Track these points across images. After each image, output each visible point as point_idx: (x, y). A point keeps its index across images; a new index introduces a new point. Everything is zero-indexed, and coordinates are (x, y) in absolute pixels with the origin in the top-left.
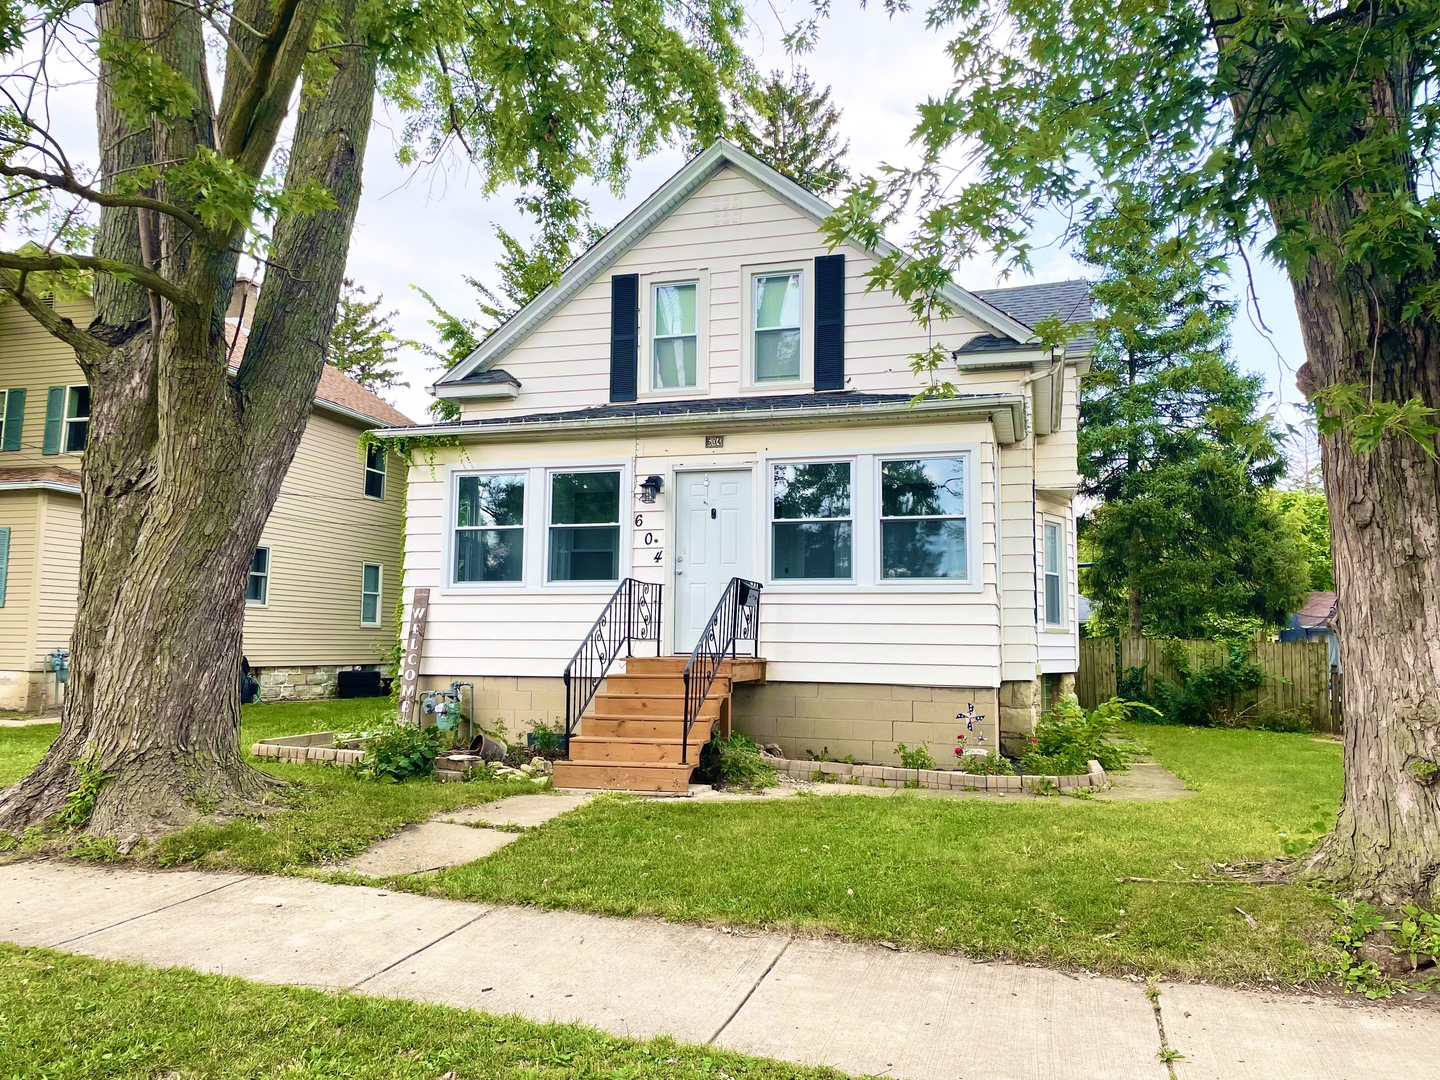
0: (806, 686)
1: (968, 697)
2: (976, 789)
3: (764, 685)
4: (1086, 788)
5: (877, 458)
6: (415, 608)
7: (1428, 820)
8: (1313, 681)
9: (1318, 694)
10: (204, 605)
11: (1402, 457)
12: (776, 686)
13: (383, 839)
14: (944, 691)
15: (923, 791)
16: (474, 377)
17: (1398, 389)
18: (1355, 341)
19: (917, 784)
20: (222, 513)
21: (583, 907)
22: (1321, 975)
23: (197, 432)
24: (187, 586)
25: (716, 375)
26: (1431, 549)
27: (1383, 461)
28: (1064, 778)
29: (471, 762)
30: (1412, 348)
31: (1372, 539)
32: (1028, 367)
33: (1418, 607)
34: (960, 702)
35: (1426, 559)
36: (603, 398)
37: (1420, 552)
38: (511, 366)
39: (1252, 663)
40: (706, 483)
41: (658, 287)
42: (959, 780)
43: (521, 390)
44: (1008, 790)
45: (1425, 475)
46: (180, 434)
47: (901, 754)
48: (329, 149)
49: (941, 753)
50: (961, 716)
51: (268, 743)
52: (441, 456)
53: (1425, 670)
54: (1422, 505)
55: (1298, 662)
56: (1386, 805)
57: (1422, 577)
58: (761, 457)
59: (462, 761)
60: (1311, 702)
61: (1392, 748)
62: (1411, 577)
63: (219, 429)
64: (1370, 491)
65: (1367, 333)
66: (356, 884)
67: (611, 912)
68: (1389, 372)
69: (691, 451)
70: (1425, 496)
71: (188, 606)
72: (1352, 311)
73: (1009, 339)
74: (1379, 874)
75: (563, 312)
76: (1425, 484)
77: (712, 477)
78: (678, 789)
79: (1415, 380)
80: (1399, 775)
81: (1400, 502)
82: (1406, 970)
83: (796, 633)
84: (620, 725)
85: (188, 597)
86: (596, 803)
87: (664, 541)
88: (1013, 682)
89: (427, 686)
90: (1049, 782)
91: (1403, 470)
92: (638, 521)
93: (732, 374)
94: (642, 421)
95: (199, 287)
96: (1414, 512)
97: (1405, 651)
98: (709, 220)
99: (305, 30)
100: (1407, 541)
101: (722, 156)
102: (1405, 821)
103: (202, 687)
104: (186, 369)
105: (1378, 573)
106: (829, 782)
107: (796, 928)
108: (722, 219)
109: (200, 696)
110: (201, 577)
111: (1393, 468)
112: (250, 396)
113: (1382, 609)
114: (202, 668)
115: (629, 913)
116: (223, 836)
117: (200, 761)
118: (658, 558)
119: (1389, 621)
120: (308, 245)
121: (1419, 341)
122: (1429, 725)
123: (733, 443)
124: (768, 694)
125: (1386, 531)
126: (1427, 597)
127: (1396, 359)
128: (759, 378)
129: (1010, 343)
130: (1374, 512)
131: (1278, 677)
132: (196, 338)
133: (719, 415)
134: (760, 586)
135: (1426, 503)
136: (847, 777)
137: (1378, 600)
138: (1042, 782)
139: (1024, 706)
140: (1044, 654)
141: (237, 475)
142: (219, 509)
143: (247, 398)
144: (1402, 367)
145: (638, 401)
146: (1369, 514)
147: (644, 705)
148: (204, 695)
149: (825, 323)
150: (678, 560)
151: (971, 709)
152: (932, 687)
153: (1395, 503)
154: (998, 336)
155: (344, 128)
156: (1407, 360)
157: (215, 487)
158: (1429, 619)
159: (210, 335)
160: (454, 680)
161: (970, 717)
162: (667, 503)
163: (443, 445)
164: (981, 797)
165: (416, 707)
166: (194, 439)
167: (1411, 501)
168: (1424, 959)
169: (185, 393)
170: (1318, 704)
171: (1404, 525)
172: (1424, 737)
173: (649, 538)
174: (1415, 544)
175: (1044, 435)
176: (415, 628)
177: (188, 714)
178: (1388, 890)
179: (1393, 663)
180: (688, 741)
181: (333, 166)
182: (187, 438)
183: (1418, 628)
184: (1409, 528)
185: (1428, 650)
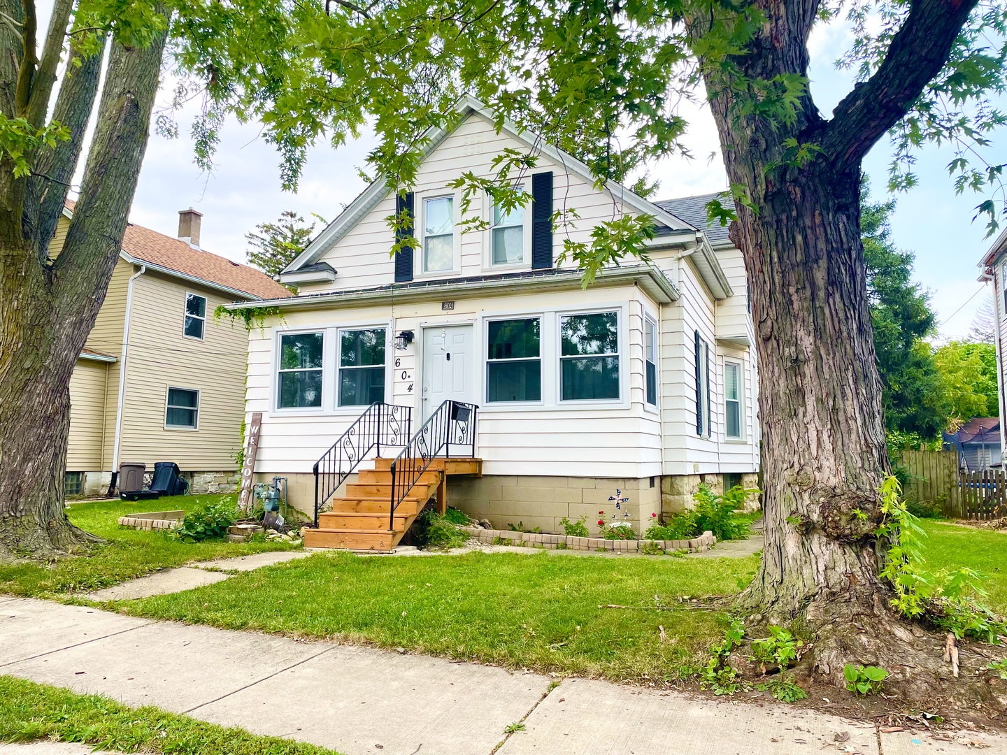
0: (509, 478)
1: (620, 485)
2: (605, 550)
3: (480, 478)
4: (685, 550)
5: (558, 314)
6: (252, 426)
7: (806, 562)
8: (947, 479)
9: (950, 490)
10: (26, 416)
11: (789, 285)
12: (489, 478)
13: (137, 577)
14: (604, 481)
15: (569, 551)
16: (306, 267)
17: (785, 233)
18: (757, 200)
19: (565, 546)
20: (38, 354)
21: (214, 623)
22: (688, 676)
23: (17, 298)
24: (14, 404)
25: (467, 261)
26: (810, 354)
27: (778, 288)
28: (668, 542)
29: (254, 529)
30: (793, 202)
31: (772, 348)
32: (683, 246)
33: (800, 398)
34: (611, 488)
35: (805, 362)
36: (391, 279)
37: (801, 357)
38: (331, 259)
39: (899, 467)
40: (443, 335)
41: (428, 199)
42: (594, 543)
43: (337, 276)
44: (628, 550)
45: (805, 299)
46: (6, 300)
47: (564, 525)
48: (120, 105)
49: (591, 526)
50: (611, 499)
51: (130, 517)
52: (267, 321)
53: (804, 446)
54: (803, 321)
55: (935, 466)
56: (779, 549)
57: (803, 376)
58: (478, 316)
59: (246, 529)
60: (945, 495)
61: (783, 506)
62: (795, 376)
63: (33, 297)
64: (770, 313)
65: (764, 192)
66: (80, 605)
67: (230, 626)
68: (778, 221)
69: (432, 313)
70: (806, 313)
71: (15, 417)
72: (755, 177)
73: (667, 227)
74: (773, 603)
75: (365, 221)
76: (805, 305)
77: (448, 331)
78: (383, 548)
79: (797, 225)
80: (787, 527)
81: (788, 319)
82: (758, 675)
83: (503, 441)
84: (358, 504)
85: (14, 412)
86: (313, 556)
87: (414, 377)
88: (672, 476)
89: (260, 480)
90: (657, 545)
91: (791, 296)
92: (397, 363)
93: (477, 260)
94: (397, 292)
95: (9, 199)
96: (798, 326)
97: (792, 432)
98: (461, 152)
99: (61, 21)
100: (793, 349)
101: (468, 106)
102: (790, 561)
103: (27, 472)
104: (9, 255)
105: (777, 375)
106: (505, 545)
107: (346, 639)
108: (470, 150)
109: (26, 479)
110: (24, 398)
111: (783, 294)
112: (58, 274)
113: (778, 401)
114: (26, 460)
115: (242, 627)
116: (15, 571)
117: (25, 523)
118: (410, 389)
119: (783, 410)
120: (103, 170)
121: (799, 196)
122: (805, 488)
123: (461, 306)
124: (483, 484)
125: (780, 342)
126: (808, 391)
127: (783, 211)
128: (496, 262)
129: (666, 230)
130: (772, 328)
131: (920, 477)
132: (12, 235)
133: (447, 287)
134: (477, 407)
135: (806, 319)
136: (518, 542)
137: (776, 394)
138: (652, 544)
139: (679, 493)
140: (723, 459)
141: (47, 328)
142: (35, 351)
143: (56, 275)
144: (787, 217)
145: (414, 281)
146: (769, 330)
147: (378, 490)
148: (29, 478)
149: (538, 221)
150: (424, 390)
151: (619, 492)
152: (596, 478)
153: (786, 320)
154: (660, 225)
155: (132, 91)
156: (791, 211)
157: (31, 335)
158: (808, 407)
159: (23, 232)
160: (274, 476)
161: (617, 499)
162: (417, 350)
163: (269, 313)
164: (608, 556)
165: (251, 495)
166: (16, 303)
167: (796, 317)
168: (772, 667)
169: (8, 272)
170: (950, 497)
171: (791, 337)
172: (802, 498)
173: (405, 375)
174: (798, 352)
175: (722, 299)
176: (252, 440)
177: (18, 491)
178: (776, 615)
179: (785, 442)
180: (394, 515)
181: (123, 116)
182: (11, 303)
183: (801, 415)
184: (794, 339)
185: (807, 431)
